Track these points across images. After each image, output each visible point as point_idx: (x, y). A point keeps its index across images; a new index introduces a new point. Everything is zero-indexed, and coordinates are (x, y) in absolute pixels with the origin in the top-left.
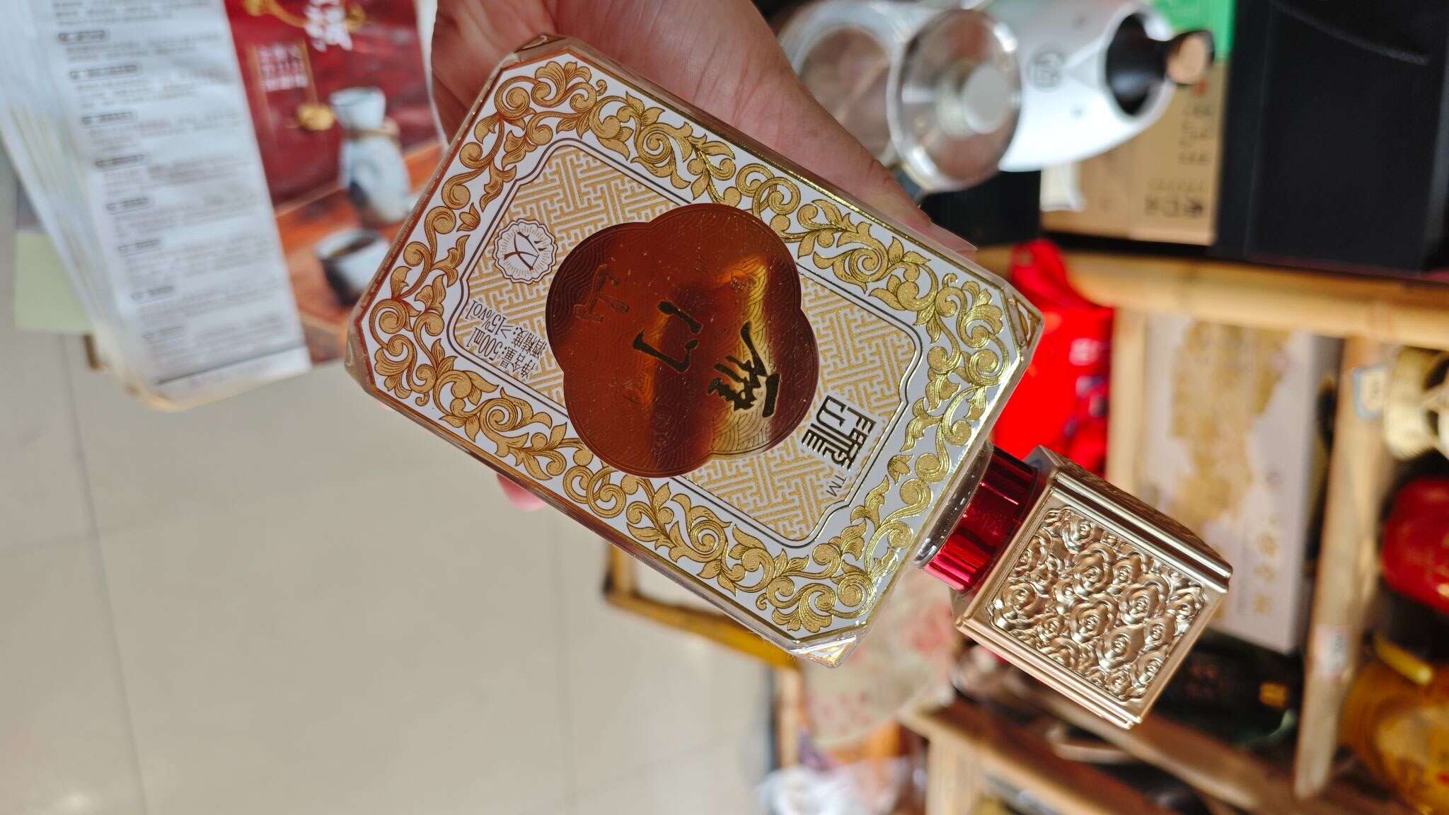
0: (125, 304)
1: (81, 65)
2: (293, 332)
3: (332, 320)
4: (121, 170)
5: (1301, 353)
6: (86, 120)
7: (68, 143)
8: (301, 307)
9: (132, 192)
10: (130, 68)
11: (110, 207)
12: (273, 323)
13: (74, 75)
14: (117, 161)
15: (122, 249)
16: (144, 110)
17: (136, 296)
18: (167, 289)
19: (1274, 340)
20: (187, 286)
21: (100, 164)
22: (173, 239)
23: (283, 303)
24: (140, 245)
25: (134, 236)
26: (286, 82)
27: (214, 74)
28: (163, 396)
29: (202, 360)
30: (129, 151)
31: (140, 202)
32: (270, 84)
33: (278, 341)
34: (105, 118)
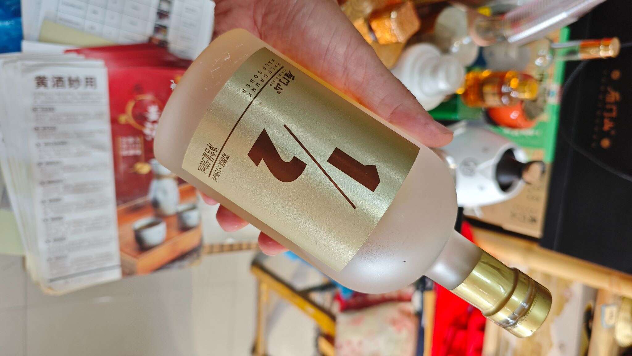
0: (42, 246)
1: (42, 141)
2: (116, 261)
3: (135, 257)
4: (52, 186)
5: (578, 291)
6: (40, 164)
7: (29, 173)
8: (122, 250)
9: (55, 196)
10: (63, 143)
11: (43, 202)
12: (107, 256)
13: (38, 145)
14: (50, 182)
15: (45, 220)
16: (67, 161)
17: (48, 241)
18: (62, 239)
19: (565, 284)
20: (71, 238)
21: (42, 183)
22: (69, 217)
23: (114, 248)
24: (54, 219)
25: (52, 215)
26: (132, 152)
27: (100, 147)
28: (52, 288)
29: (72, 272)
30: (56, 178)
31: (58, 200)
32: (124, 153)
33: (109, 264)
34: (48, 163)
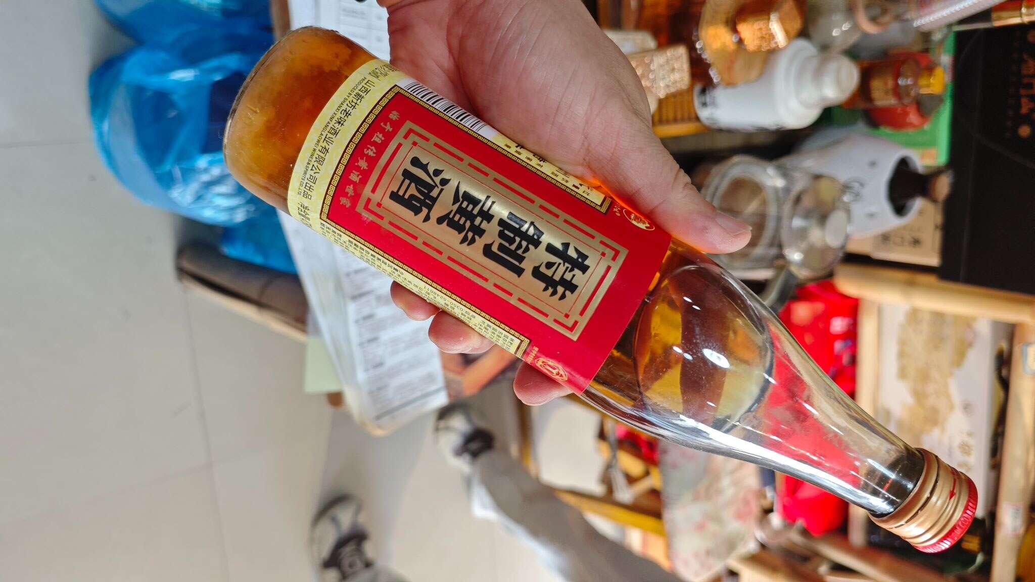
0: (361, 376)
2: (440, 382)
3: (459, 373)
4: (364, 299)
5: (984, 328)
6: (348, 275)
7: (339, 287)
8: (445, 367)
9: (366, 311)
11: (357, 322)
12: (430, 378)
14: (361, 295)
15: (361, 344)
17: (367, 370)
18: (380, 364)
19: (967, 323)
20: (391, 362)
21: (354, 298)
22: (385, 336)
23: (436, 366)
24: (370, 341)
25: (367, 336)
28: (379, 427)
29: (396, 403)
30: (367, 288)
31: (370, 317)
33: (433, 387)
34: (357, 272)
